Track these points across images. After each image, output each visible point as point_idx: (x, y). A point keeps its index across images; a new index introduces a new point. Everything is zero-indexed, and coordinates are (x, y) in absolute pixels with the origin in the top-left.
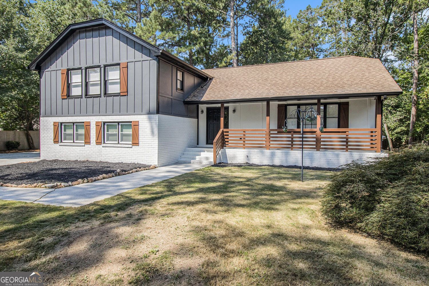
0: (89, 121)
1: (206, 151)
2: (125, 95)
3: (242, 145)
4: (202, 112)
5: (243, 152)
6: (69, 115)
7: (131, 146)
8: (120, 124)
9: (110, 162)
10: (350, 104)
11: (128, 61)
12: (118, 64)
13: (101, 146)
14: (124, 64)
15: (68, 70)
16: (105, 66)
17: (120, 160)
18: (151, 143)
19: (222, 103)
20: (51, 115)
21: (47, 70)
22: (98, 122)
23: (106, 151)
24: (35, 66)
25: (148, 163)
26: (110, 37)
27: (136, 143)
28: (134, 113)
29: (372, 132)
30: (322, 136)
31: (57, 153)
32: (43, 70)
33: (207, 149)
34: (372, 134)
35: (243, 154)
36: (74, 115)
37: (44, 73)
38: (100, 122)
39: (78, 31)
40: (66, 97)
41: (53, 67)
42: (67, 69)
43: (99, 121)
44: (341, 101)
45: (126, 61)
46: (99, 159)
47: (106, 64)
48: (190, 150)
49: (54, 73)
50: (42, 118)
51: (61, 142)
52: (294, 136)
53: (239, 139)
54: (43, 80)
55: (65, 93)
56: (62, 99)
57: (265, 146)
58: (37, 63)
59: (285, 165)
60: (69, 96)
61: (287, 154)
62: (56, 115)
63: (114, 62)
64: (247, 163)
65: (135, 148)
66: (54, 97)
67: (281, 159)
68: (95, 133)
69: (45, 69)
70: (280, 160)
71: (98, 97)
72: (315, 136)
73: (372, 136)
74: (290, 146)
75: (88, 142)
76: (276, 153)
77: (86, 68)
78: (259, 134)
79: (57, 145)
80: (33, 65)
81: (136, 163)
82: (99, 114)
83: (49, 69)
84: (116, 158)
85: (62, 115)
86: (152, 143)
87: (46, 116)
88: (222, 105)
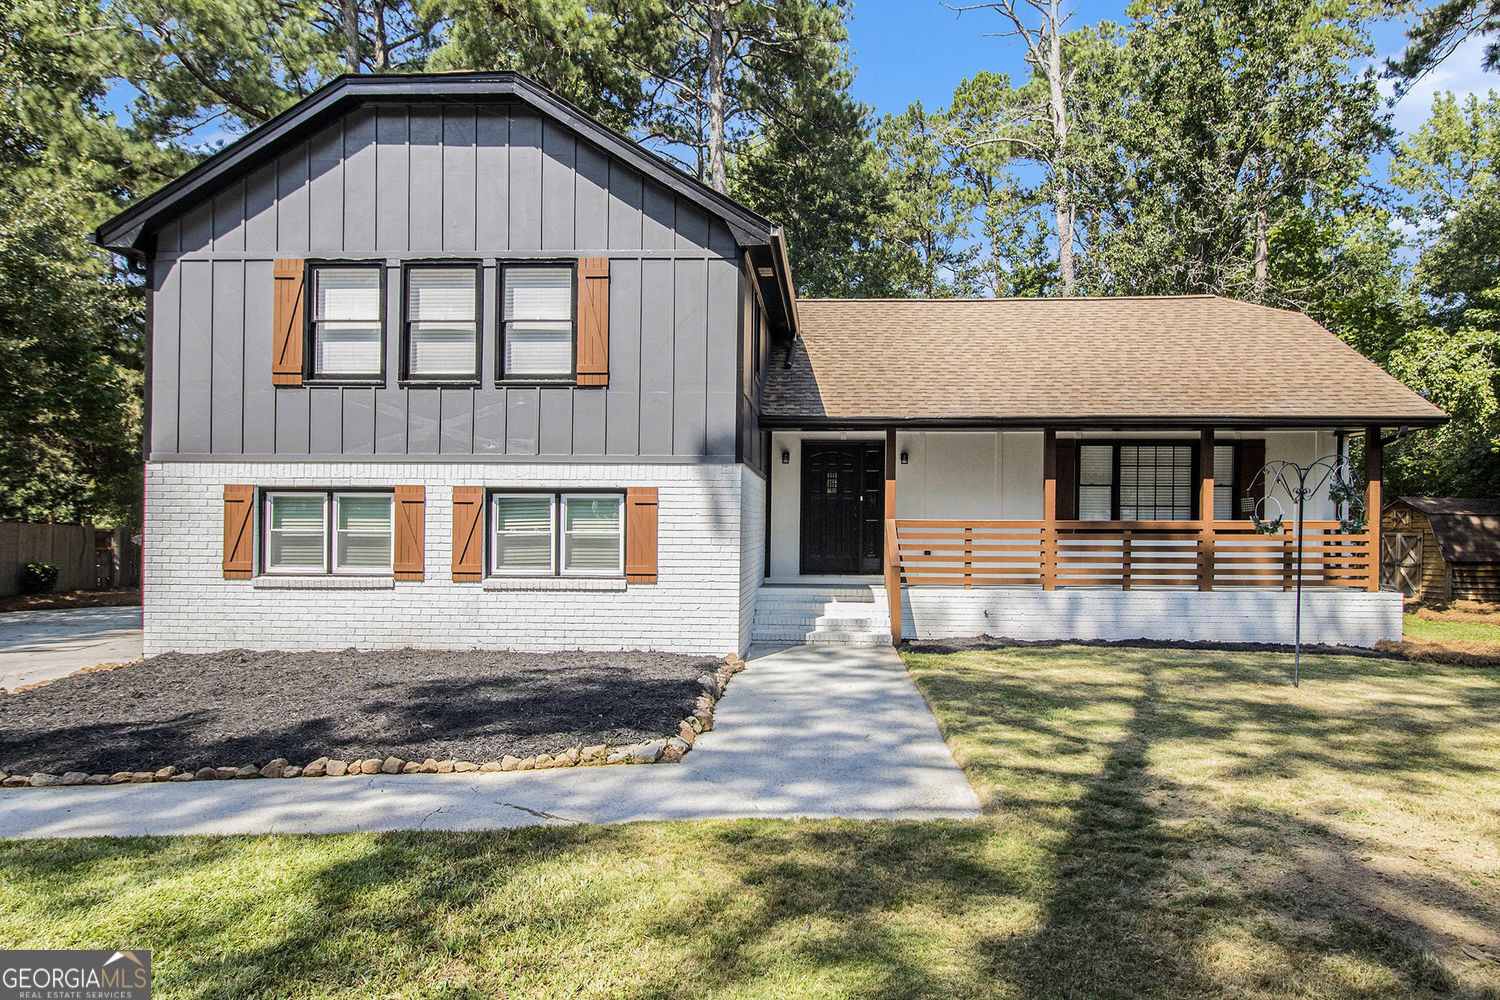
0: (421, 483)
1: (834, 600)
2: (599, 387)
3: (963, 576)
4: (786, 455)
5: (970, 600)
6: (310, 458)
7: (621, 584)
8: (564, 497)
9: (520, 649)
10: (1267, 444)
11: (614, 252)
12: (570, 263)
13: (477, 589)
14: (597, 263)
15: (313, 265)
16: (503, 265)
17: (568, 641)
18: (709, 571)
19: (892, 425)
20: (211, 452)
21: (189, 255)
22: (468, 489)
23: (503, 605)
24: (136, 233)
25: (697, 649)
26: (534, 153)
27: (642, 571)
28: (639, 455)
29: (1327, 532)
30: (1217, 543)
31: (239, 623)
32: (169, 256)
33: (838, 591)
34: (1328, 538)
35: (972, 606)
36: (342, 458)
37: (175, 268)
38: (475, 489)
39: (367, 105)
40: (298, 380)
41: (228, 243)
42: (306, 261)
43: (469, 483)
44: (1244, 437)
45: (602, 252)
46: (466, 640)
47: (505, 254)
48: (769, 598)
49: (229, 274)
50: (158, 466)
51: (262, 571)
52: (1134, 543)
53: (921, 553)
54: (164, 298)
55: (295, 361)
56: (277, 387)
57: (1038, 576)
58: (148, 222)
59: (1112, 637)
60: (311, 375)
61: (1117, 604)
62: (242, 451)
63: (549, 252)
64: (986, 637)
65: (638, 591)
66: (228, 372)
67: (1099, 619)
68: (449, 532)
69: (183, 251)
70: (1096, 624)
71: (466, 387)
72: (1194, 543)
73: (1327, 543)
74: (1121, 577)
75: (410, 569)
76: (1083, 601)
77: (407, 266)
78: (1022, 537)
79: (243, 589)
80: (125, 227)
81: (645, 650)
82: (472, 455)
83: (204, 252)
84: (549, 633)
85: (275, 452)
86: (715, 571)
87: (179, 453)
88: (892, 437)
